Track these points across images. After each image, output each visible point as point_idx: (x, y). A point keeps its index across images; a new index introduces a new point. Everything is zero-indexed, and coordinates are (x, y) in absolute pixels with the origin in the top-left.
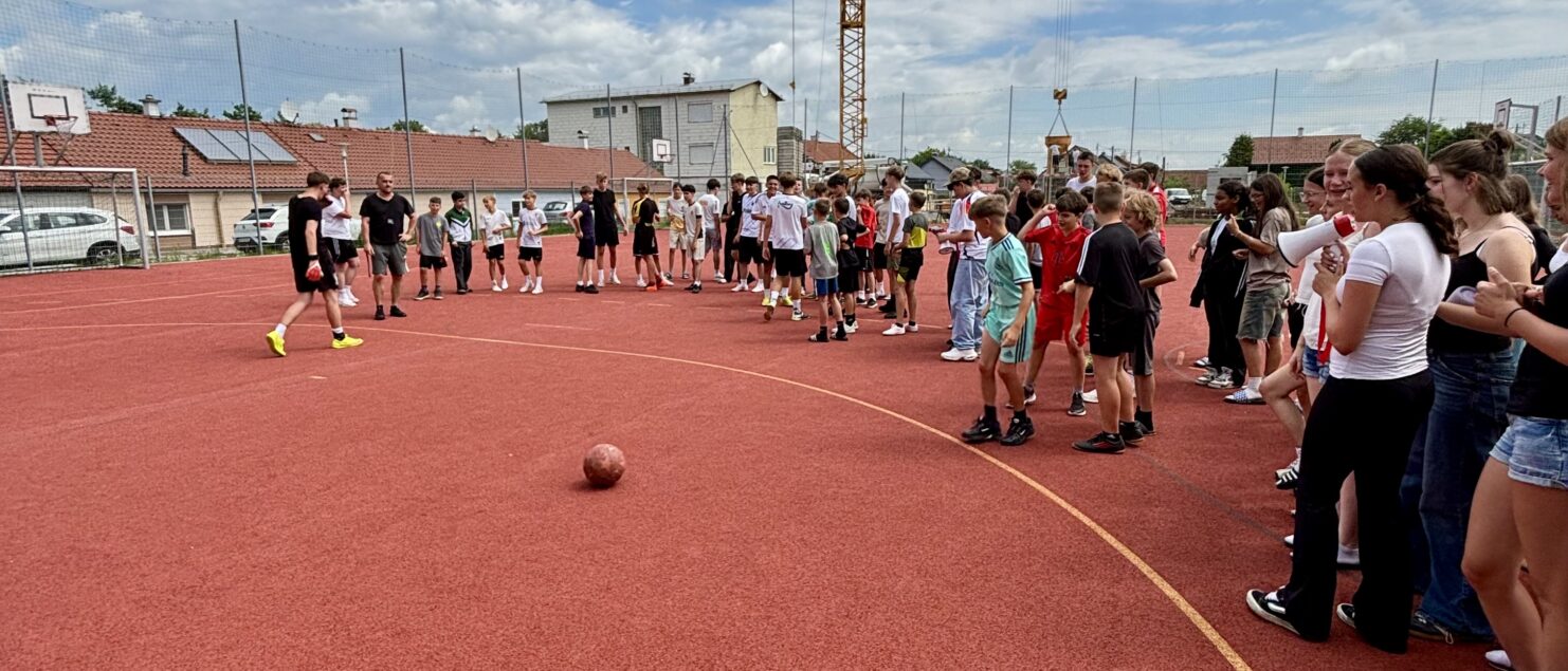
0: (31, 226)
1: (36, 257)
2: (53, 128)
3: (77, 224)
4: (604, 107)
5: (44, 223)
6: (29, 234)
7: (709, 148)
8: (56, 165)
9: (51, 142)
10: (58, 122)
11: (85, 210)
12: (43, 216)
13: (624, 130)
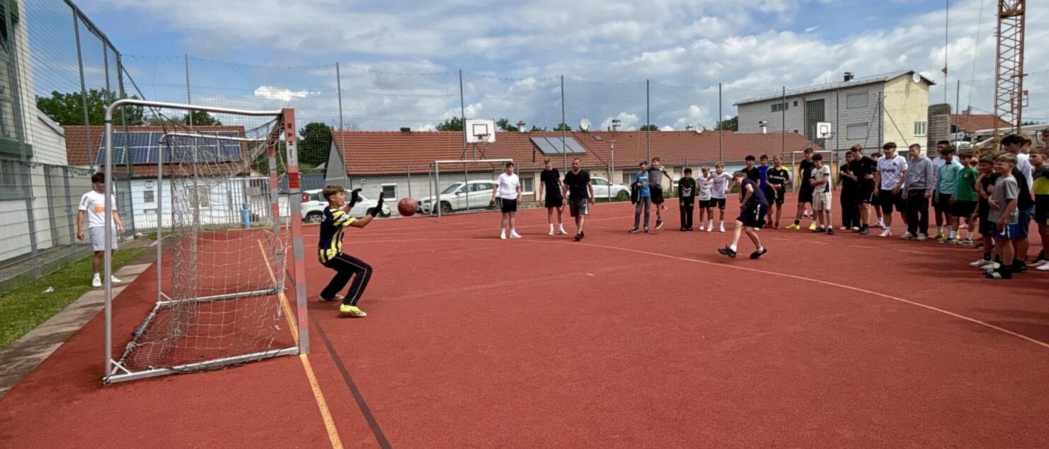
0: (469, 190)
1: (471, 205)
2: (481, 141)
3: (487, 189)
4: (780, 103)
5: (475, 188)
6: (469, 194)
7: (866, 126)
8: (481, 159)
9: (481, 148)
10: (483, 137)
11: (491, 181)
12: (475, 185)
13: (795, 118)
